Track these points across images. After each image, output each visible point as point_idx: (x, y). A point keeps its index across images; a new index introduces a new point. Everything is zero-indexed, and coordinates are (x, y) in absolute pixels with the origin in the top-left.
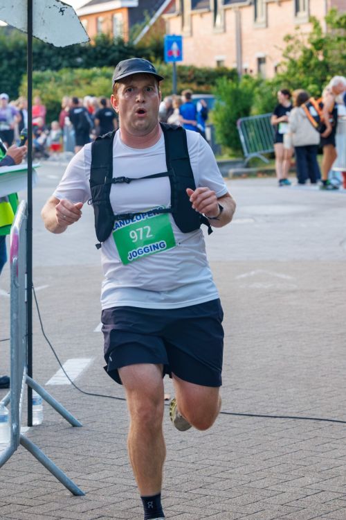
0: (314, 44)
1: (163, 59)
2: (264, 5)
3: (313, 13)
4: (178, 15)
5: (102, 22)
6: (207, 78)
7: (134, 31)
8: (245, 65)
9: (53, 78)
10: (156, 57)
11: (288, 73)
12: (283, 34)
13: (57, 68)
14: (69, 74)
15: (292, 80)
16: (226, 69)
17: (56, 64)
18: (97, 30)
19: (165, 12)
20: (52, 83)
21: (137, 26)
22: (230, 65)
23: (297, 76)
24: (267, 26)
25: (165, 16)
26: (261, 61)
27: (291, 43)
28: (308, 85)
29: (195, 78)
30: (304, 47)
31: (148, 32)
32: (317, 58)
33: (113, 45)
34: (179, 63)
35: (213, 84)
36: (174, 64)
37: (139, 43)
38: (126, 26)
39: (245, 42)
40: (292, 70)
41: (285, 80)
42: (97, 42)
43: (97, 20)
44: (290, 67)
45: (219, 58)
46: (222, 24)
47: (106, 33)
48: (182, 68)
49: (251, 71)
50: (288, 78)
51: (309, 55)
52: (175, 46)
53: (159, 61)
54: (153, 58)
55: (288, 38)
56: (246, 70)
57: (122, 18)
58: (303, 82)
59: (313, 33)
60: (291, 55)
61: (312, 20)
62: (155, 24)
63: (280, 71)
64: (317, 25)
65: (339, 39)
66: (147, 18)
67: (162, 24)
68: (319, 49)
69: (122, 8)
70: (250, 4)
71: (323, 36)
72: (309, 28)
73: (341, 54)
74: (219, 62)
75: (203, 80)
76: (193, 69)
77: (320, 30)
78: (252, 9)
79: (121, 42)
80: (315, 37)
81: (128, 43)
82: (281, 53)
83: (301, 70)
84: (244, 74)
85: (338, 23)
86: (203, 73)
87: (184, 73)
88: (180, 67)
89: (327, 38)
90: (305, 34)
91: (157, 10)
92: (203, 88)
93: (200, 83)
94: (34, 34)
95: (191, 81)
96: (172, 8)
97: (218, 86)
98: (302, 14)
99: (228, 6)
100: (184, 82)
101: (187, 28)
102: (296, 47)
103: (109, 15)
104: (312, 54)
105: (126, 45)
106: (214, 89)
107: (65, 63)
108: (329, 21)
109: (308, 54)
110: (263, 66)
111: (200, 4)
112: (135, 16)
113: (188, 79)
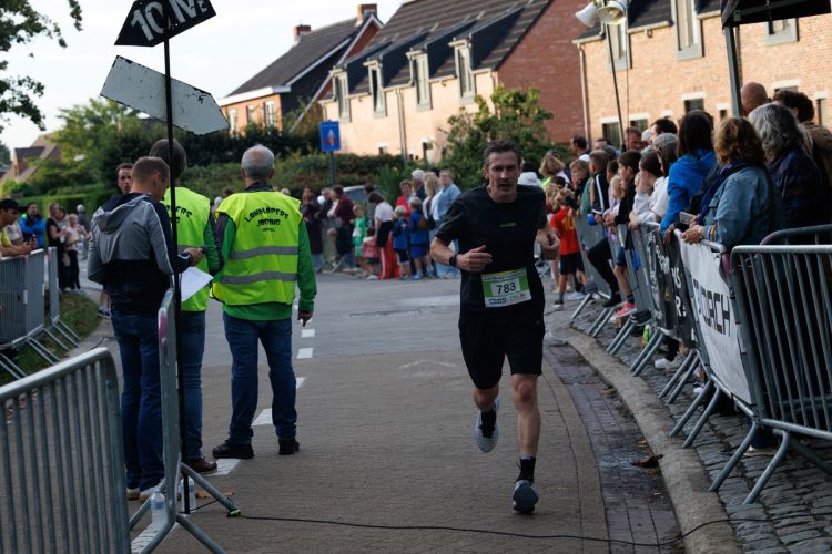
0: (481, 125)
1: (320, 150)
2: (428, 87)
3: (479, 93)
4: (335, 100)
5: (252, 111)
6: (369, 167)
7: (288, 119)
8: (410, 152)
9: (201, 175)
10: (313, 147)
11: (454, 158)
12: (449, 116)
13: (206, 164)
14: (219, 168)
15: (459, 164)
16: (389, 156)
17: (204, 159)
18: (249, 120)
19: (320, 98)
20: (200, 179)
21: (292, 113)
22: (394, 151)
23: (465, 160)
24: (432, 108)
25: (322, 102)
26: (426, 146)
27: (456, 124)
28: (476, 169)
29: (357, 168)
30: (471, 129)
31: (303, 119)
32: (485, 141)
33: (267, 135)
34: (336, 152)
35: (376, 173)
36: (332, 153)
37: (294, 131)
38: (279, 114)
39: (408, 126)
40: (459, 155)
41: (452, 165)
42: (248, 132)
43: (247, 108)
44: (455, 151)
45: (382, 146)
46: (383, 108)
47: (257, 122)
48: (343, 157)
49: (417, 158)
50: (454, 162)
51: (476, 138)
52: (331, 133)
53: (316, 151)
54: (309, 148)
55: (452, 120)
56: (411, 156)
57: (274, 104)
58: (470, 167)
59: (480, 114)
60: (458, 139)
61: (478, 99)
62: (309, 110)
63: (447, 157)
64: (483, 105)
65: (507, 119)
66: (302, 104)
67: (319, 110)
68: (486, 130)
69: (274, 94)
70: (413, 84)
71: (490, 116)
72: (474, 108)
73: (510, 135)
74: (381, 150)
75: (366, 169)
76: (353, 158)
77: (487, 110)
78: (414, 89)
79: (275, 131)
80: (482, 117)
81: (282, 132)
82: (446, 136)
83: (469, 153)
84: (409, 159)
85: (506, 101)
86: (365, 162)
87: (344, 163)
88: (340, 155)
89: (495, 117)
90: (472, 115)
91: (312, 95)
92: (366, 178)
93: (362, 173)
94: (174, 123)
95: (353, 171)
96: (328, 93)
97: (379, 175)
98: (469, 94)
99: (388, 89)
100: (345, 173)
101: (346, 114)
102: (462, 129)
103: (260, 102)
104: (479, 135)
105: (280, 135)
106: (376, 178)
107: (214, 157)
108: (495, 99)
109: (475, 136)
110: (429, 152)
111: (358, 88)
112: (288, 103)
113: (350, 169)
